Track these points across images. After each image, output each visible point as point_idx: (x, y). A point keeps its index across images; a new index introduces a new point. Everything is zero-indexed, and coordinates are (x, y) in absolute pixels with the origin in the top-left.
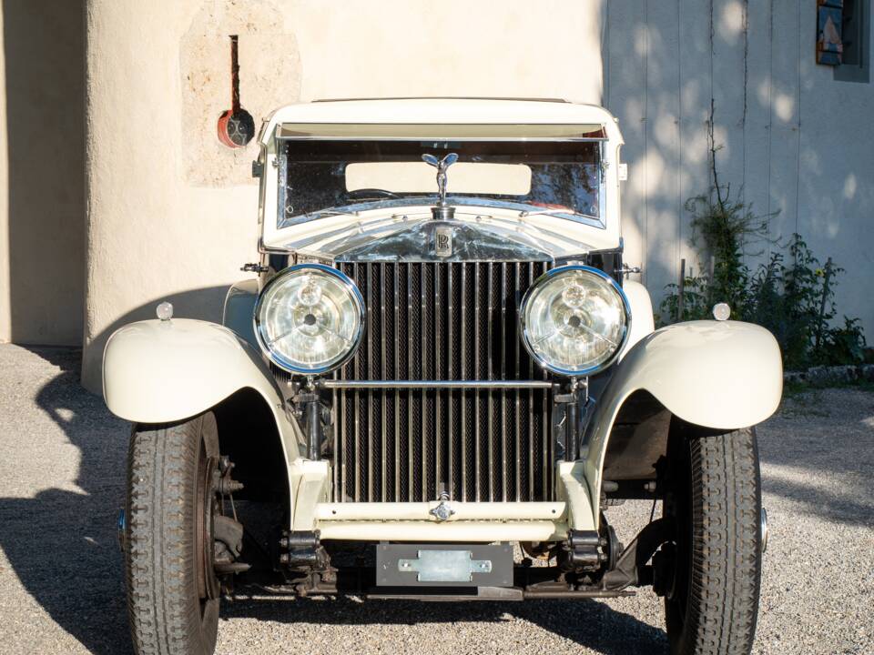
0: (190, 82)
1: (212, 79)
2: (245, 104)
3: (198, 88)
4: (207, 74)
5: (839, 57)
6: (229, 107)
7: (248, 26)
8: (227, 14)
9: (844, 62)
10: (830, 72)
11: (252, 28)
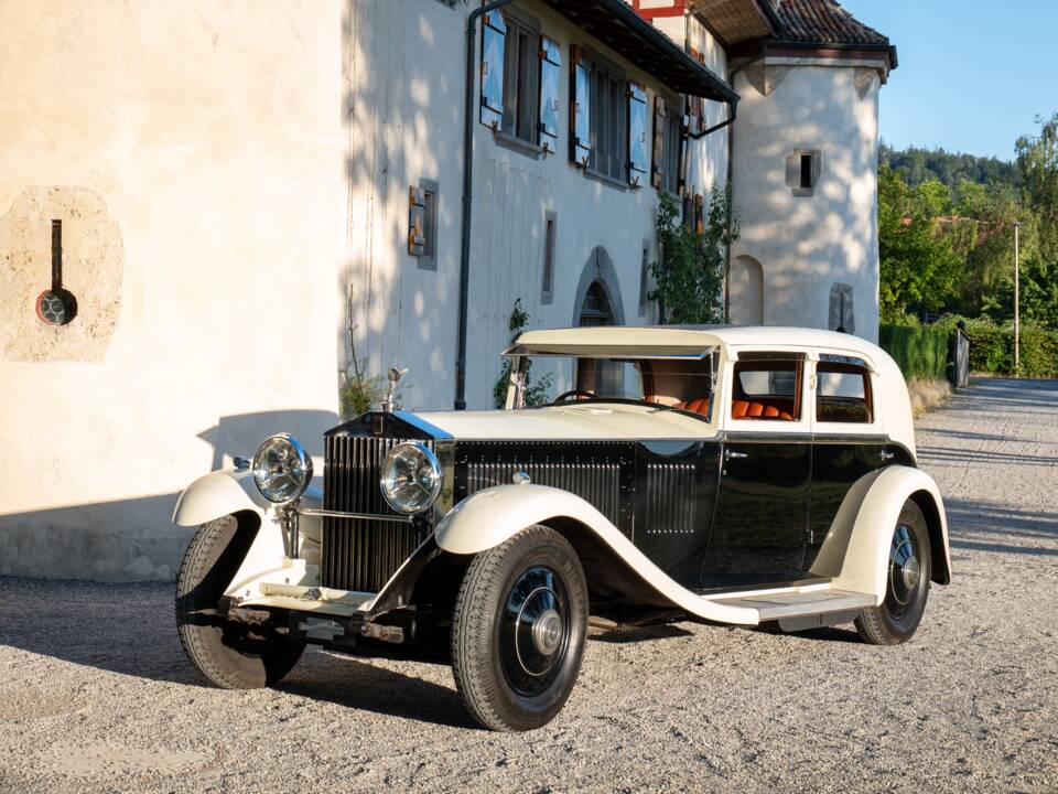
0: (9, 261)
1: (33, 260)
2: (67, 285)
3: (19, 267)
4: (27, 255)
5: (422, 248)
6: (49, 287)
7: (72, 212)
8: (50, 199)
9: (425, 253)
10: (414, 260)
11: (76, 214)
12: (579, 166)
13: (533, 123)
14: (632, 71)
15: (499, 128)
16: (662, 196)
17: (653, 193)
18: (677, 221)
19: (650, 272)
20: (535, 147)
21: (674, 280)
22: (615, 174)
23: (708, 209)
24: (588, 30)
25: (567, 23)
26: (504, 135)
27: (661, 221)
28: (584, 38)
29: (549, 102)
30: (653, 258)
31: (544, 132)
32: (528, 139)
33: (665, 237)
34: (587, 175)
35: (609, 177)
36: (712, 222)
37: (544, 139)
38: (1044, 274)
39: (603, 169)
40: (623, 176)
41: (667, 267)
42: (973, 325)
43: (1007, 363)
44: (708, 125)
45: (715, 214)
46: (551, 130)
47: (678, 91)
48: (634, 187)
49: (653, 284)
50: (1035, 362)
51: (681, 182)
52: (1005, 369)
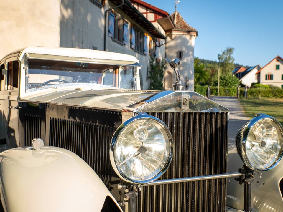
12: (132, 49)
13: (122, 38)
14: (144, 31)
15: (113, 38)
16: (151, 57)
17: (149, 56)
18: (154, 62)
19: (149, 73)
20: (122, 43)
21: (153, 74)
22: (141, 52)
23: (161, 61)
24: (135, 21)
25: (130, 18)
26: (115, 40)
27: (151, 62)
28: (134, 22)
29: (125, 34)
30: (149, 70)
31: (124, 40)
32: (121, 41)
33: (152, 66)
34: (135, 51)
35: (140, 52)
36: (162, 64)
37: (124, 42)
38: (223, 78)
39: (138, 50)
40: (143, 52)
41: (152, 72)
42: (211, 87)
43: (217, 93)
44: (161, 44)
45: (162, 63)
46: (126, 40)
47: (155, 37)
48: (145, 55)
49: (149, 75)
50: (222, 93)
51: (155, 55)
52: (216, 94)
